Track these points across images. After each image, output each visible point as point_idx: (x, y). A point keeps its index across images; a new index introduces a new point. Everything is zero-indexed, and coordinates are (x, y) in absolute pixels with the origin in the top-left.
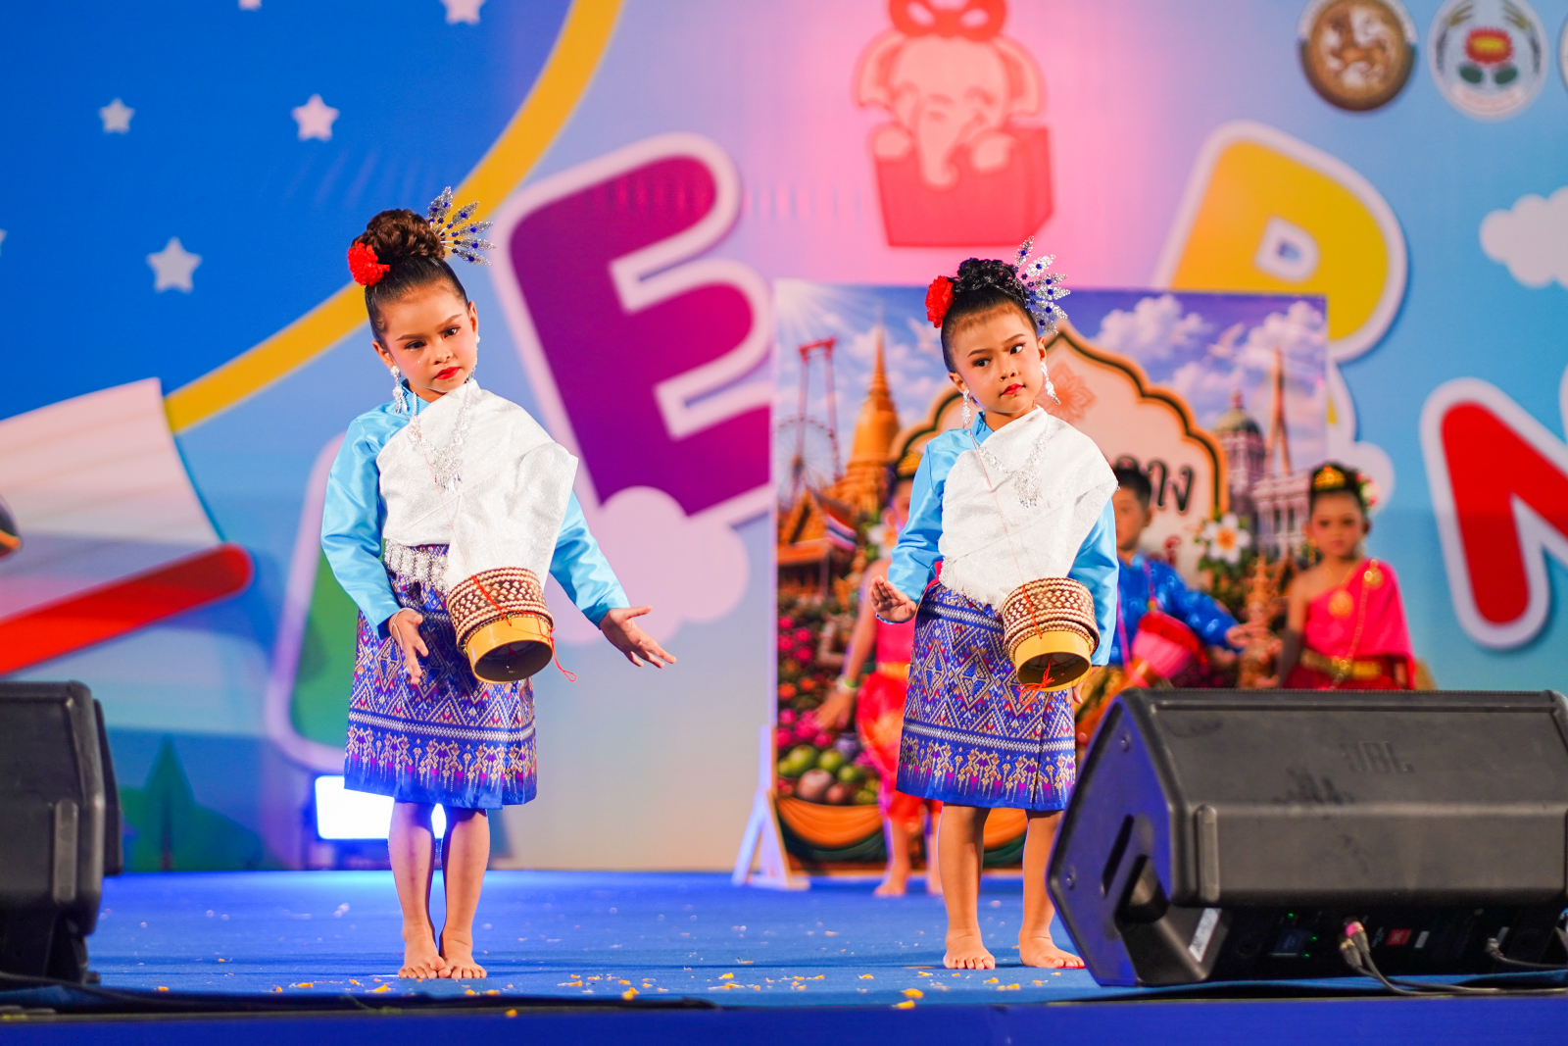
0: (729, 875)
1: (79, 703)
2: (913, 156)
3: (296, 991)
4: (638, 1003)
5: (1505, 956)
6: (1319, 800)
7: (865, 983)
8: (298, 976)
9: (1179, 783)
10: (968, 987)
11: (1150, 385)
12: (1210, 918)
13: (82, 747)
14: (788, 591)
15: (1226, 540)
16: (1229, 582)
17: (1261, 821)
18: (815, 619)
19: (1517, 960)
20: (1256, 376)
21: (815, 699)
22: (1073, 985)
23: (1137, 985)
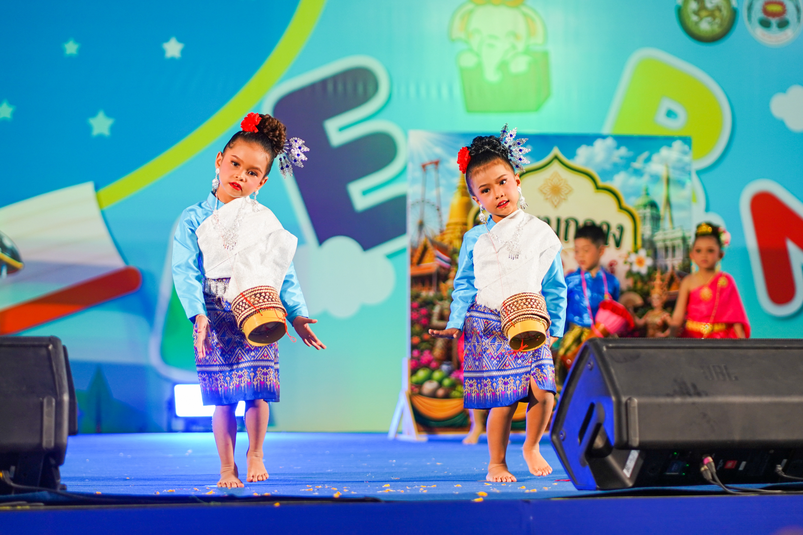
0: (386, 434)
1: (55, 347)
2: (479, 67)
3: (167, 494)
4: (342, 499)
5: (785, 474)
6: (690, 395)
7: (457, 489)
8: (168, 486)
9: (618, 386)
10: (510, 491)
11: (601, 183)
12: (634, 455)
13: (57, 370)
14: (416, 289)
15: (640, 262)
16: (642, 282)
17: (660, 405)
18: (430, 303)
19: (792, 476)
20: (655, 178)
21: (430, 344)
22: (563, 489)
23: (597, 489)
